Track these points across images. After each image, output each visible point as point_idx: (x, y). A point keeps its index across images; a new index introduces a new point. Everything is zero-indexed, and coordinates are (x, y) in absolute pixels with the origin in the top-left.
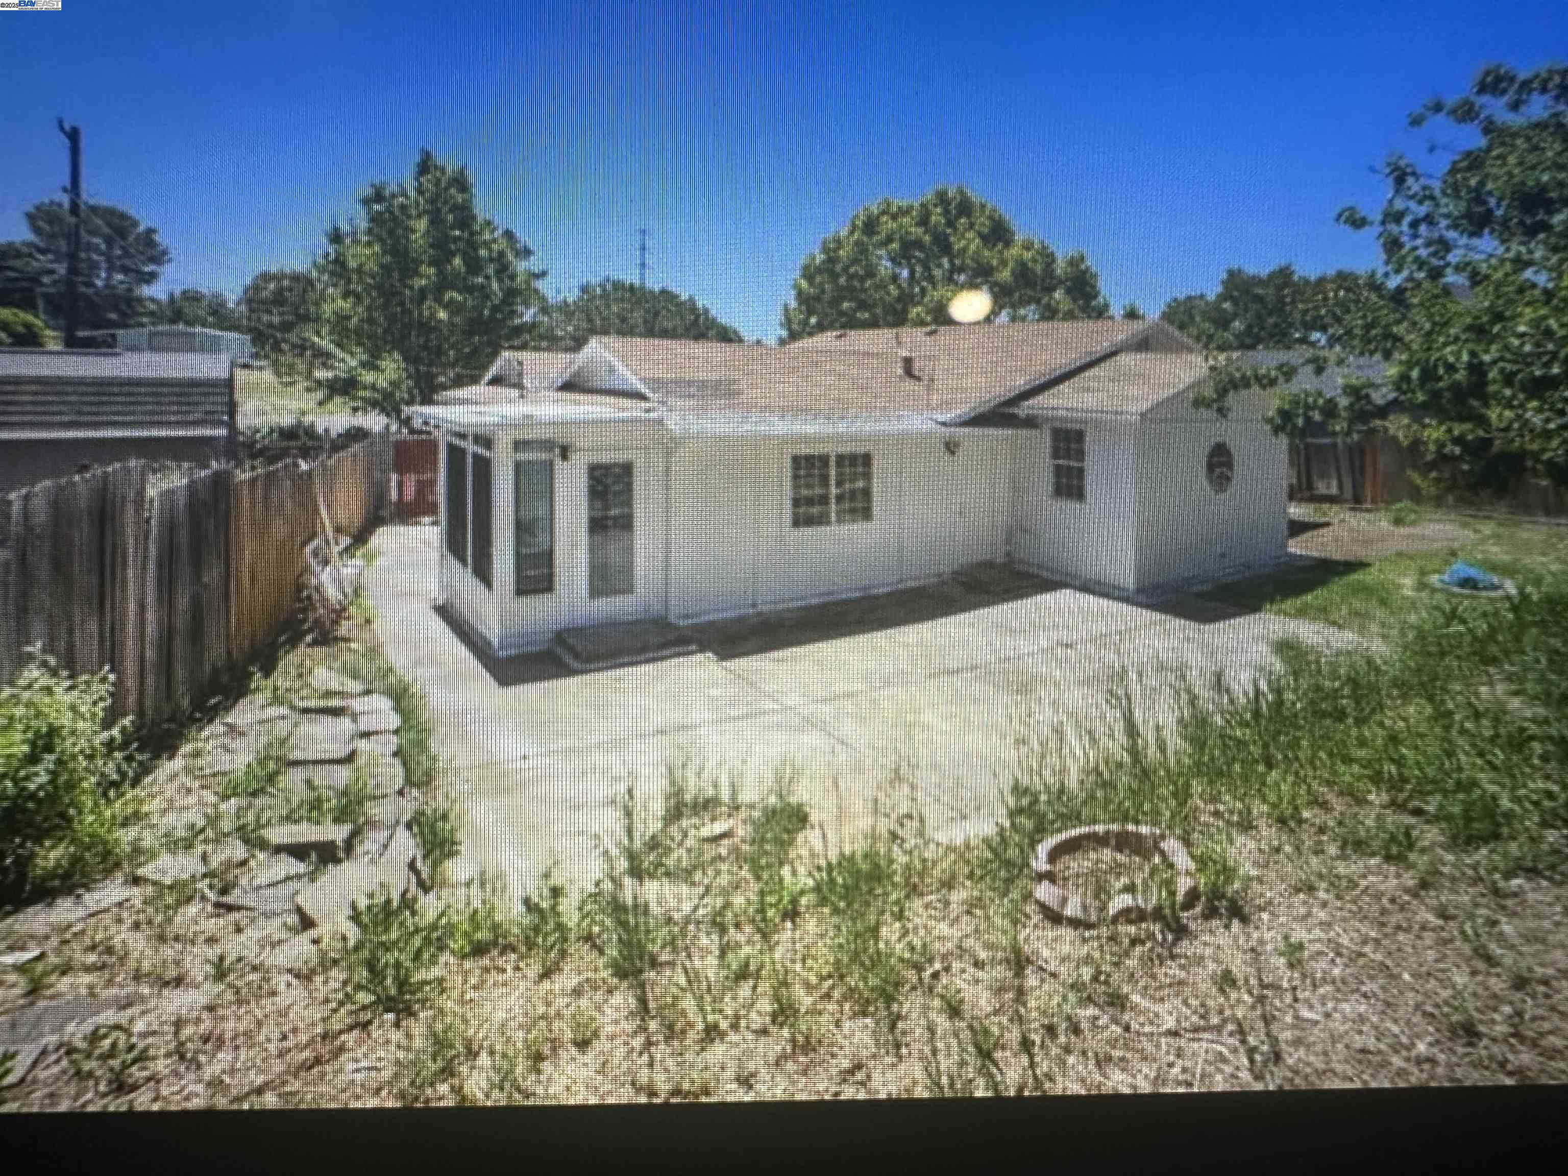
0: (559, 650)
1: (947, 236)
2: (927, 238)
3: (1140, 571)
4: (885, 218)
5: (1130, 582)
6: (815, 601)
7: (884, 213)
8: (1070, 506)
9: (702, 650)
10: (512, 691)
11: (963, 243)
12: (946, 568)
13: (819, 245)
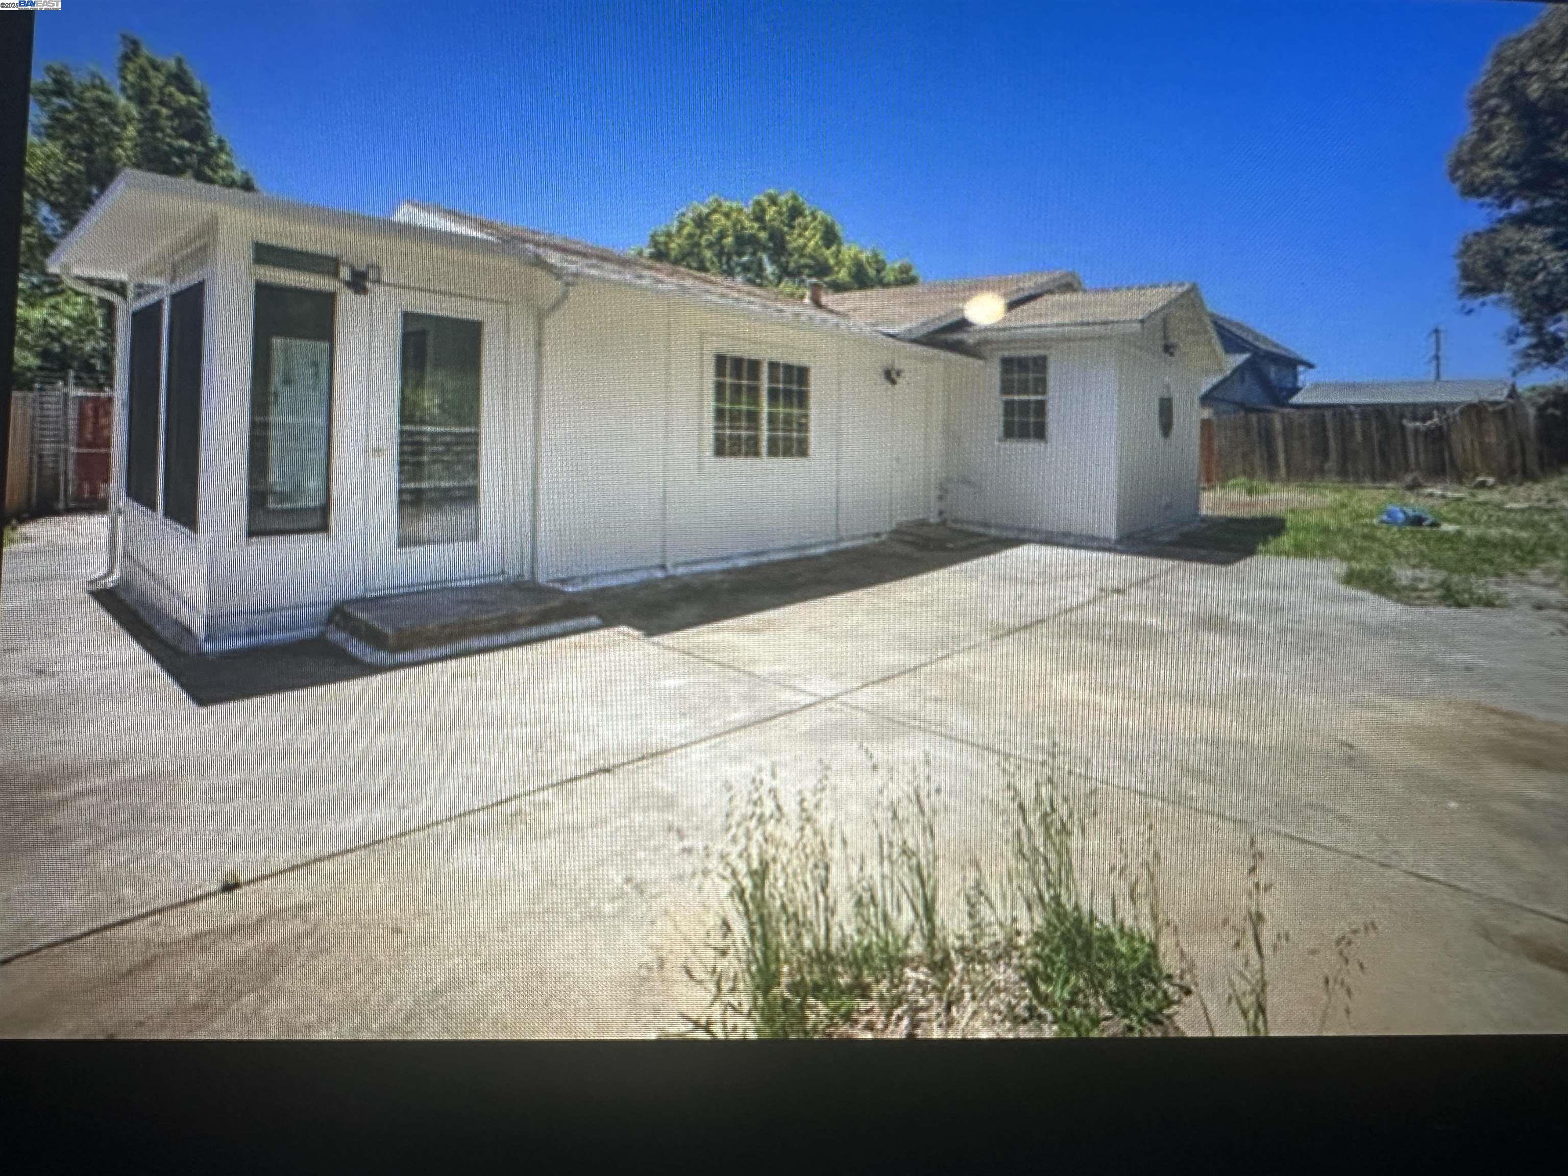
0: (337, 636)
1: (783, 234)
2: (763, 235)
3: (1121, 516)
4: (715, 217)
5: (1111, 532)
6: (742, 563)
7: (714, 211)
8: (1031, 447)
9: (608, 622)
10: (217, 711)
11: (801, 241)
12: (886, 527)
13: (648, 239)
